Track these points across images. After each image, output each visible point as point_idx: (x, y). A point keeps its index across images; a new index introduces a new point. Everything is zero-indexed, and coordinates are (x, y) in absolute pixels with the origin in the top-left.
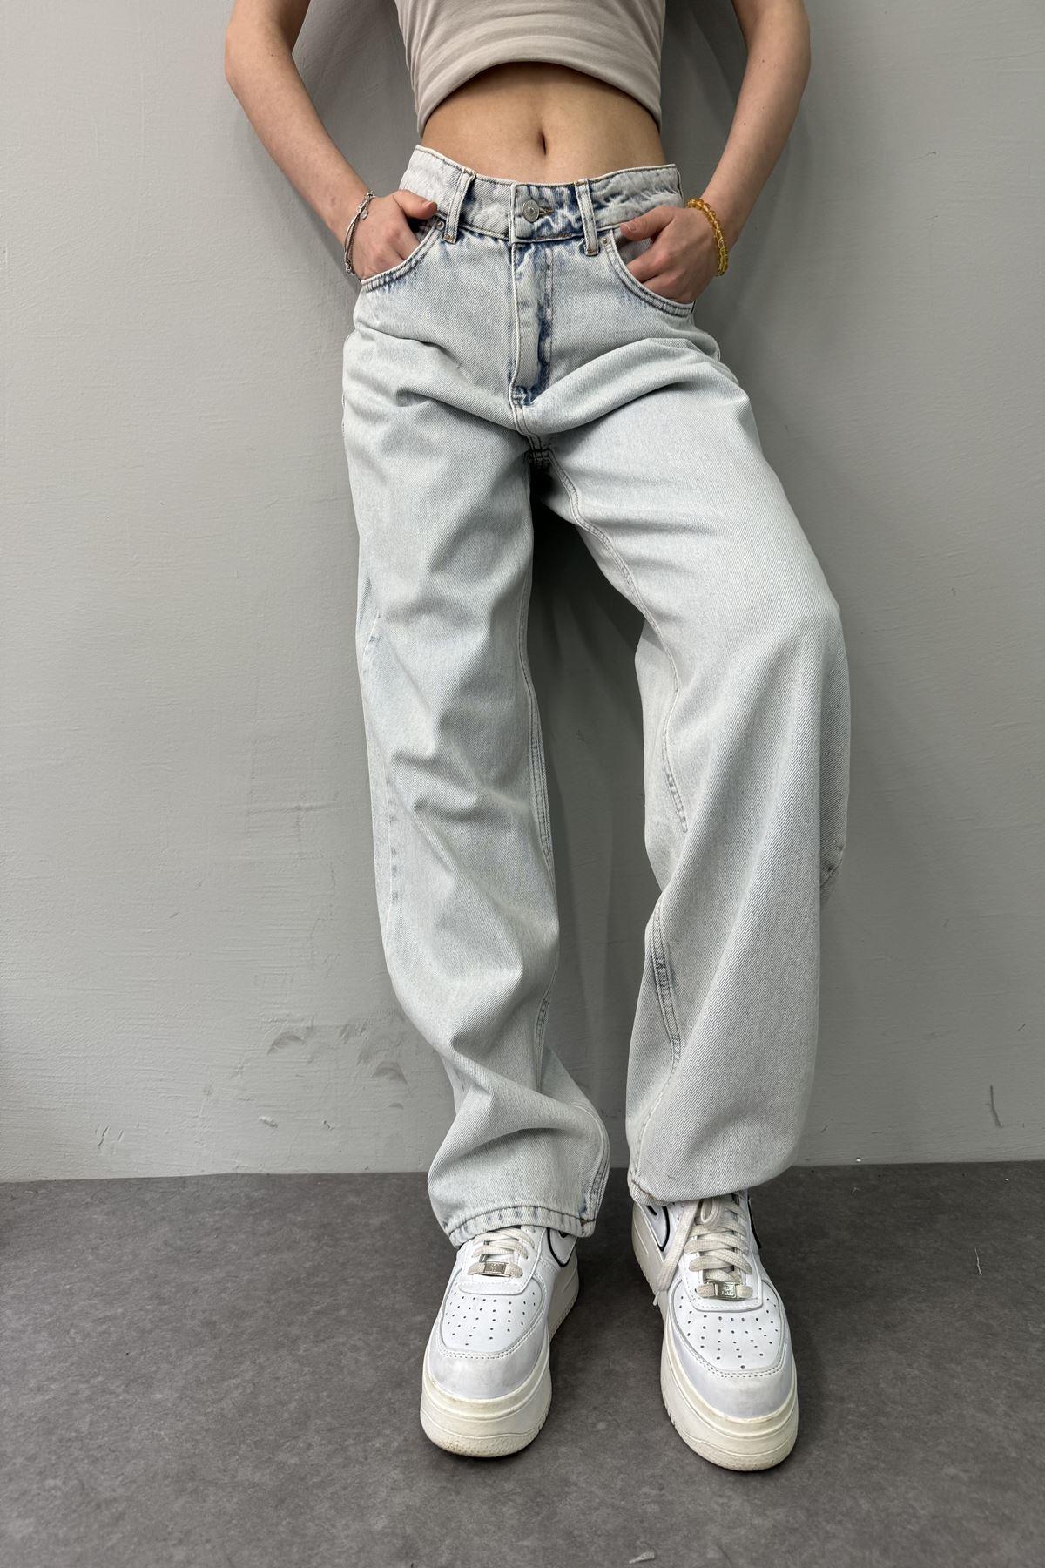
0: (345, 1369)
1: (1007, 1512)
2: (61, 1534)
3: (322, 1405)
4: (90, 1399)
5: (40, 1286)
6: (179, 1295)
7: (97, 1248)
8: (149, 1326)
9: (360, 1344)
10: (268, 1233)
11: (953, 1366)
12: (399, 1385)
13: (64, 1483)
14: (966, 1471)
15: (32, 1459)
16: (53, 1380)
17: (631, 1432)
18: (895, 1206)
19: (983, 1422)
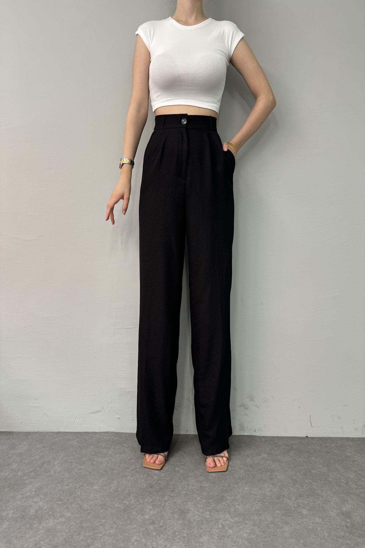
0: (139, 484)
1: (288, 521)
2: (77, 516)
3: (133, 491)
4: (79, 488)
5: (63, 460)
6: (98, 464)
7: (76, 451)
8: (91, 471)
9: (142, 477)
10: (118, 449)
11: (285, 489)
12: (152, 487)
13: (76, 506)
14: (281, 512)
15: (68, 500)
16: (71, 483)
17: (205, 500)
18: (281, 448)
19: (288, 502)
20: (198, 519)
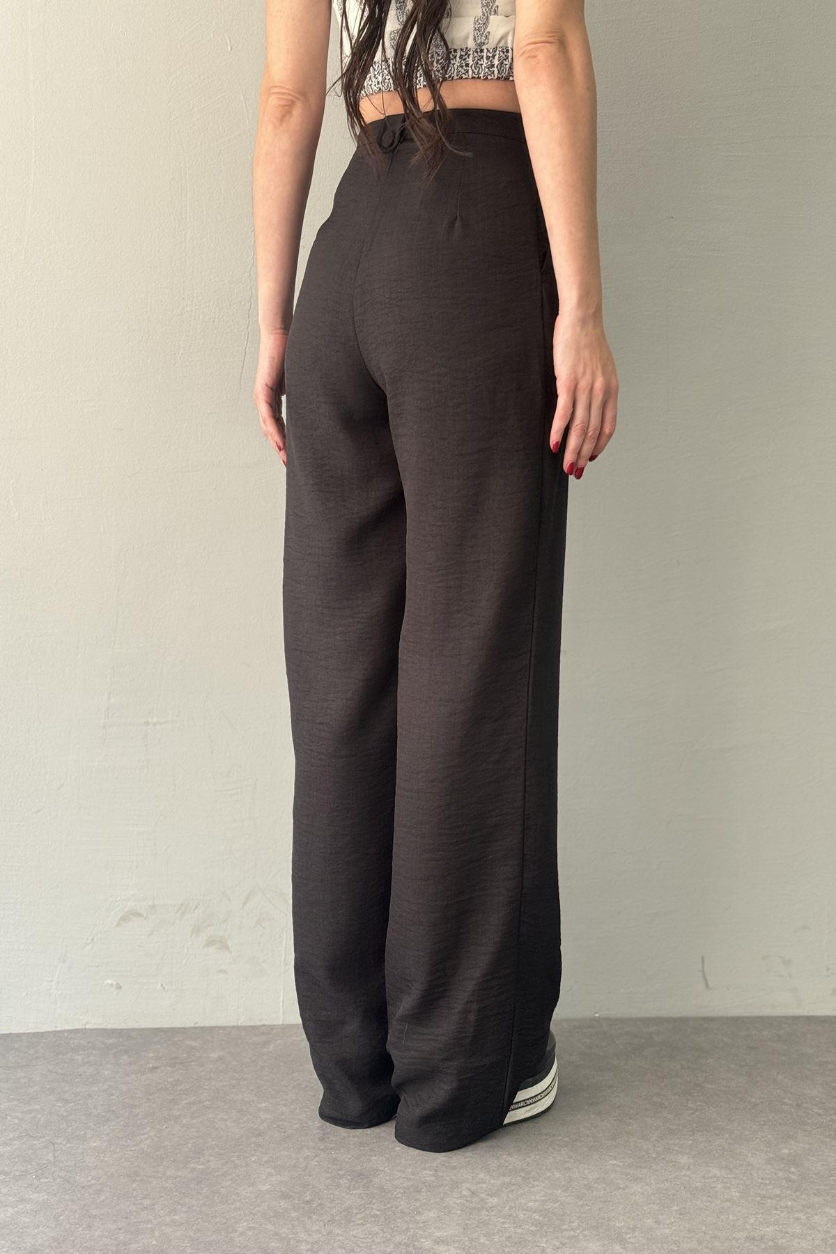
0: (219, 1129)
1: (641, 1176)
2: (67, 1197)
6: (78, 1098)
12: (260, 1135)
13: (54, 1180)
14: (622, 1162)
19: (641, 1143)
20: (405, 1185)
